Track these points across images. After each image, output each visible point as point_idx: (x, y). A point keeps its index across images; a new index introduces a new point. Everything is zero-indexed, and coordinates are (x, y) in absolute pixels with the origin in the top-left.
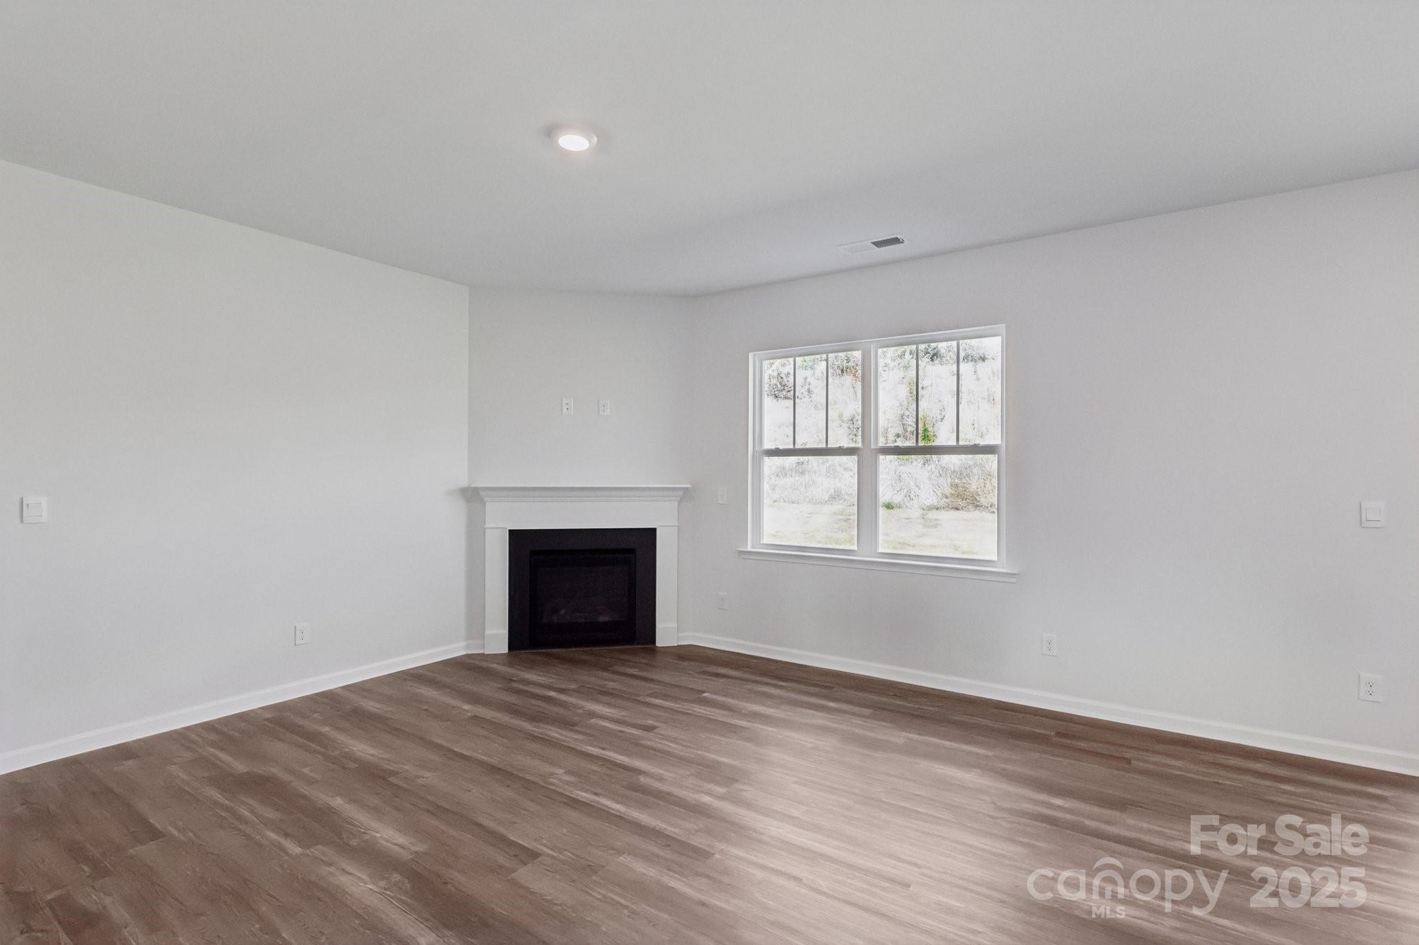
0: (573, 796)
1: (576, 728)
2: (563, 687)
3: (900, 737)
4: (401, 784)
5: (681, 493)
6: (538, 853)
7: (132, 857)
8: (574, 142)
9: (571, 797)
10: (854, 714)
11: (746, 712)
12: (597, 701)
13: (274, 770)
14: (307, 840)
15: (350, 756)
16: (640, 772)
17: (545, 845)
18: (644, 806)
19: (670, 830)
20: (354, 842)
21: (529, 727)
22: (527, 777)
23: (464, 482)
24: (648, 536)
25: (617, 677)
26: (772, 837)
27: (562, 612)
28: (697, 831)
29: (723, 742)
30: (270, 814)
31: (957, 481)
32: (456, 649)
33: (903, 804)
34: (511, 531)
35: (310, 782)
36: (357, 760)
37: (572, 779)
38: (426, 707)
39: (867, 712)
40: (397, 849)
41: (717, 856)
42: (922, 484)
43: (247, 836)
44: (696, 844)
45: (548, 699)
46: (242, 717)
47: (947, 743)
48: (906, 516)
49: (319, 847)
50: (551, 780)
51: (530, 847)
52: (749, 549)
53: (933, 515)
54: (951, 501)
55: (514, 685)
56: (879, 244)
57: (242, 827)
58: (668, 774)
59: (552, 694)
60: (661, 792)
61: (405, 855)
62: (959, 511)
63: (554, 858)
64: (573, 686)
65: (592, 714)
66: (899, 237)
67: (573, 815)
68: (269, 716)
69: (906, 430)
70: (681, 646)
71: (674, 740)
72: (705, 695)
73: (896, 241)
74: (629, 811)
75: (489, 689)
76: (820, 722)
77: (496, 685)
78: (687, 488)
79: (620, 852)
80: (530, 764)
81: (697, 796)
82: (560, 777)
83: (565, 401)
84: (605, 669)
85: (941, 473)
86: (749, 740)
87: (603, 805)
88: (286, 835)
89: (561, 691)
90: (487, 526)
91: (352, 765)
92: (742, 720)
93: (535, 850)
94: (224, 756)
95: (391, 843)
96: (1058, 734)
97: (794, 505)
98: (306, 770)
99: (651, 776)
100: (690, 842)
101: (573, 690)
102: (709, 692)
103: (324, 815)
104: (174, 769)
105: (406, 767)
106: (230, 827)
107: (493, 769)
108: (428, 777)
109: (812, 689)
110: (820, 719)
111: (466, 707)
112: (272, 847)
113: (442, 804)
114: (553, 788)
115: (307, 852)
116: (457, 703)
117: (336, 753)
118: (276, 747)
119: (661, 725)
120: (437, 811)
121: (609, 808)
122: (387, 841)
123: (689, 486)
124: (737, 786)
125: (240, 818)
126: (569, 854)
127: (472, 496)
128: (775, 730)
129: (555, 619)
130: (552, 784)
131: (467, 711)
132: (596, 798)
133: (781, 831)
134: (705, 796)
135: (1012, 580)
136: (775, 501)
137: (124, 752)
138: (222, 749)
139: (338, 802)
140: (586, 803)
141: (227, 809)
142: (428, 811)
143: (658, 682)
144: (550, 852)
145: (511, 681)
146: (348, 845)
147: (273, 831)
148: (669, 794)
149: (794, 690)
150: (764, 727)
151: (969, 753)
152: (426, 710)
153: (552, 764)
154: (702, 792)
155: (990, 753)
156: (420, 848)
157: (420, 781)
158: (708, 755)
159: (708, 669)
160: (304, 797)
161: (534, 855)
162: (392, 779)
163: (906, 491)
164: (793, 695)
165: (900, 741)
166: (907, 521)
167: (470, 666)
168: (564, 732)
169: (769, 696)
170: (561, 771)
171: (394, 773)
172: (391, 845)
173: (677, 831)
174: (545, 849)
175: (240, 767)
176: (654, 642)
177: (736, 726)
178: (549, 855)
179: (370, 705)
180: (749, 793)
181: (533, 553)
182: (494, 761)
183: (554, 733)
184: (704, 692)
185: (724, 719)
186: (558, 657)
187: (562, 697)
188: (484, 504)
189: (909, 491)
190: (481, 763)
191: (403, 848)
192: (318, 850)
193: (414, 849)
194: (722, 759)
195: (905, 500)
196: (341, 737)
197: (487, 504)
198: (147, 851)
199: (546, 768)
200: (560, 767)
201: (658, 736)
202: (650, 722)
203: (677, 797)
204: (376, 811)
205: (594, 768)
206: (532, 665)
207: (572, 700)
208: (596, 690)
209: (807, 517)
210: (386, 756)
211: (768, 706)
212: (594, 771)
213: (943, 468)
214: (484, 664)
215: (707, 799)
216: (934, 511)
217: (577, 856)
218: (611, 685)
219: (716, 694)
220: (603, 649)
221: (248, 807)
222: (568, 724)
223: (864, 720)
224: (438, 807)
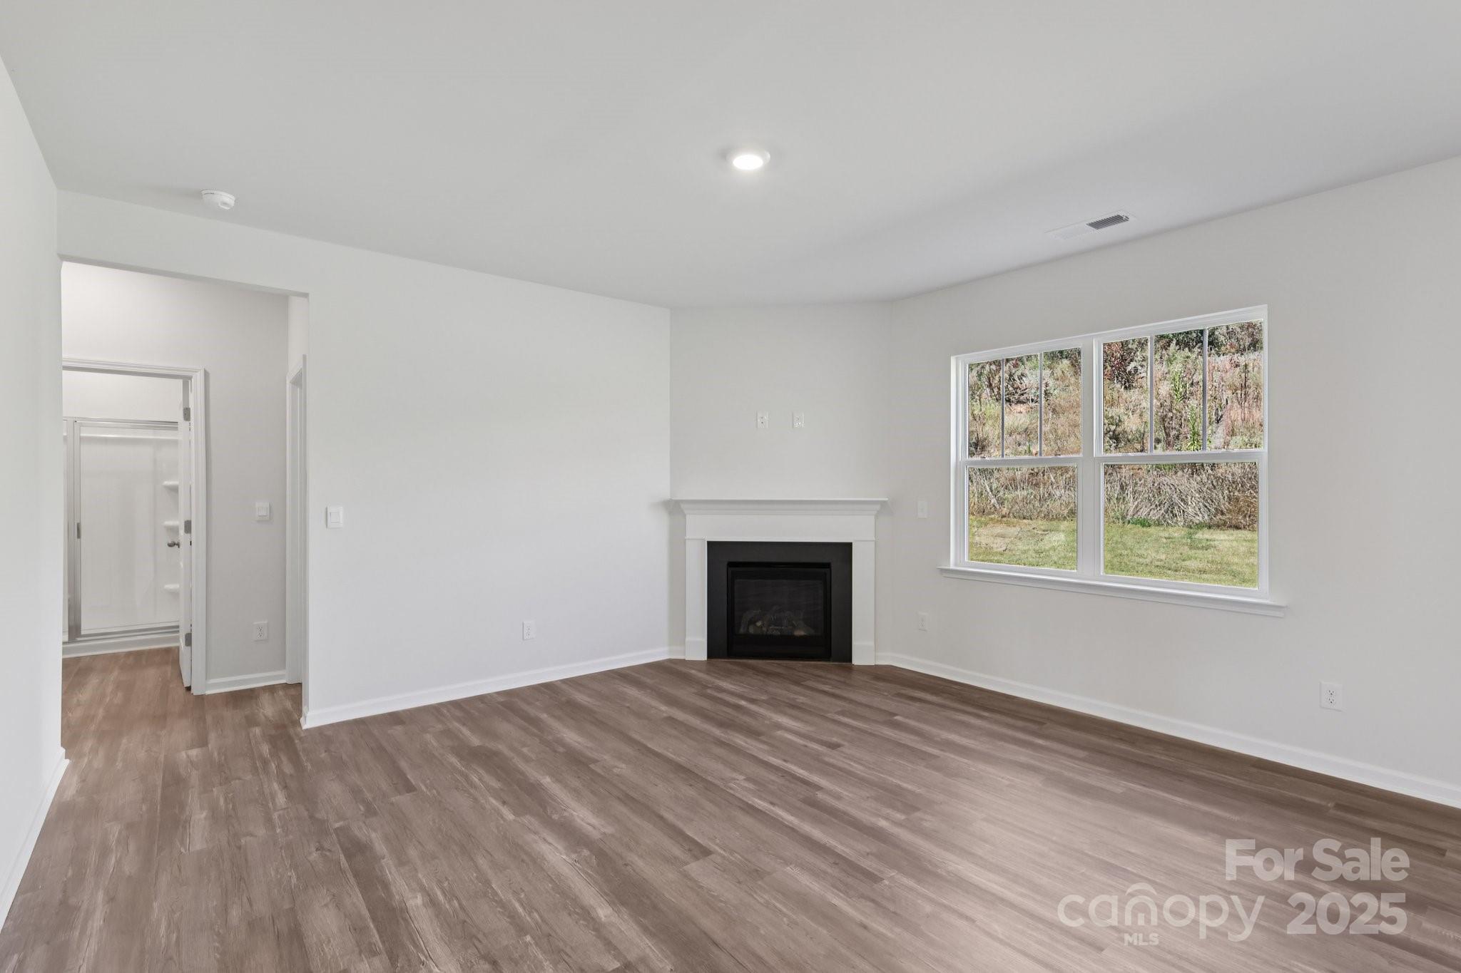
0: (750, 802)
1: (761, 738)
2: (754, 697)
3: (1119, 786)
4: (599, 771)
5: (878, 507)
6: (710, 851)
7: (392, 804)
8: (748, 163)
9: (747, 803)
10: (1064, 754)
11: (939, 739)
12: (785, 714)
13: (500, 747)
14: (520, 810)
15: (561, 742)
16: (819, 788)
17: (717, 845)
18: (816, 821)
19: (840, 848)
20: (555, 817)
21: (717, 732)
22: (709, 778)
23: (666, 494)
24: (845, 550)
25: (808, 692)
26: (949, 872)
27: (759, 624)
28: (868, 854)
29: (909, 768)
30: (495, 784)
31: (1236, 494)
32: (660, 653)
33: (1112, 861)
34: (709, 543)
35: (527, 760)
36: (564, 745)
37: (751, 786)
38: (628, 705)
39: (1082, 754)
40: (590, 828)
41: (886, 882)
42: (1189, 498)
43: (476, 800)
44: (865, 867)
45: (738, 708)
46: (481, 698)
47: (1179, 800)
48: (1167, 535)
49: (528, 816)
50: (732, 785)
51: (704, 845)
52: (952, 567)
53: (1204, 535)
54: (1229, 518)
55: (709, 691)
56: (1098, 225)
57: (472, 791)
58: (845, 793)
59: (743, 703)
60: (837, 810)
61: (595, 835)
62: (1238, 531)
63: (724, 857)
64: (764, 697)
65: (779, 726)
66: (1121, 215)
67: (747, 820)
68: (502, 700)
69: (1168, 435)
70: (877, 665)
71: (858, 761)
72: (896, 718)
73: (1118, 219)
74: (802, 824)
75: (686, 693)
76: (1023, 759)
77: (693, 690)
78: (884, 502)
79: (787, 862)
80: (713, 767)
81: (873, 820)
82: (740, 785)
83: (760, 415)
84: (797, 683)
85: (1215, 484)
86: (938, 769)
87: (777, 815)
88: (504, 803)
89: (753, 701)
90: (687, 537)
91: (561, 750)
92: (934, 748)
93: (708, 847)
94: (466, 731)
95: (585, 822)
96: (1339, 806)
97: (1025, 521)
98: (525, 750)
99: (829, 793)
100: (859, 863)
101: (763, 701)
102: (901, 716)
103: (534, 790)
104: (428, 737)
105: (605, 757)
106: (462, 790)
107: (680, 769)
108: (622, 769)
109: (1020, 723)
110: (1023, 755)
111: (663, 708)
112: (493, 811)
113: (632, 794)
114: (732, 792)
115: (518, 819)
116: (655, 703)
117: (550, 738)
118: (504, 727)
119: (846, 743)
120: (627, 799)
121: (782, 818)
122: (583, 820)
123: (887, 499)
124: (918, 814)
125: (472, 785)
126: (739, 857)
127: (674, 508)
128: (970, 762)
129: (752, 630)
130: (731, 788)
131: (663, 712)
132: (772, 808)
133: (960, 867)
134: (882, 820)
135: (1278, 614)
136: (1003, 516)
137: (395, 718)
138: (464, 725)
139: (546, 781)
140: (761, 811)
141: (462, 774)
142: (619, 798)
143: (851, 701)
144: (722, 852)
145: (706, 687)
146: (551, 818)
147: (495, 798)
148: (845, 813)
149: (996, 722)
150: (957, 758)
151: (1206, 814)
152: (628, 707)
153: (735, 770)
154: (879, 816)
155: (1236, 818)
156: (609, 830)
157: (615, 770)
158: (891, 779)
159: (903, 692)
160: (522, 773)
161: (706, 852)
162: (592, 766)
163: (1166, 506)
164: (996, 728)
165: (1119, 790)
166: (1169, 540)
167: (670, 670)
168: (749, 741)
169: (967, 725)
170: (742, 777)
171: (595, 761)
172: (585, 824)
173: (847, 850)
174: (717, 848)
175: (475, 741)
176: (850, 660)
177: (925, 753)
178: (720, 854)
179: (581, 698)
180: (930, 822)
181: (731, 564)
182: (681, 760)
183: (740, 740)
184: (896, 715)
185: (913, 744)
186: (753, 668)
187: (753, 707)
188: (684, 516)
189: (1172, 505)
190: (669, 761)
191: (594, 828)
192: (527, 819)
193: (603, 830)
194: (905, 785)
195: (1167, 516)
196: (555, 724)
197: (688, 517)
198: (403, 800)
199: (728, 773)
200: (741, 773)
201: (842, 754)
202: (835, 739)
203: (851, 817)
204: (576, 793)
205: (773, 778)
206: (727, 674)
207: (762, 711)
208: (784, 702)
209: (1042, 535)
210: (590, 745)
211: (966, 737)
212: (773, 781)
213: (1217, 478)
214: (684, 669)
215: (883, 823)
216: (1205, 529)
217: (746, 859)
218: (801, 699)
219: (907, 717)
220: (798, 664)
221: (480, 777)
222: (753, 733)
223: (1077, 762)
224: (627, 795)
